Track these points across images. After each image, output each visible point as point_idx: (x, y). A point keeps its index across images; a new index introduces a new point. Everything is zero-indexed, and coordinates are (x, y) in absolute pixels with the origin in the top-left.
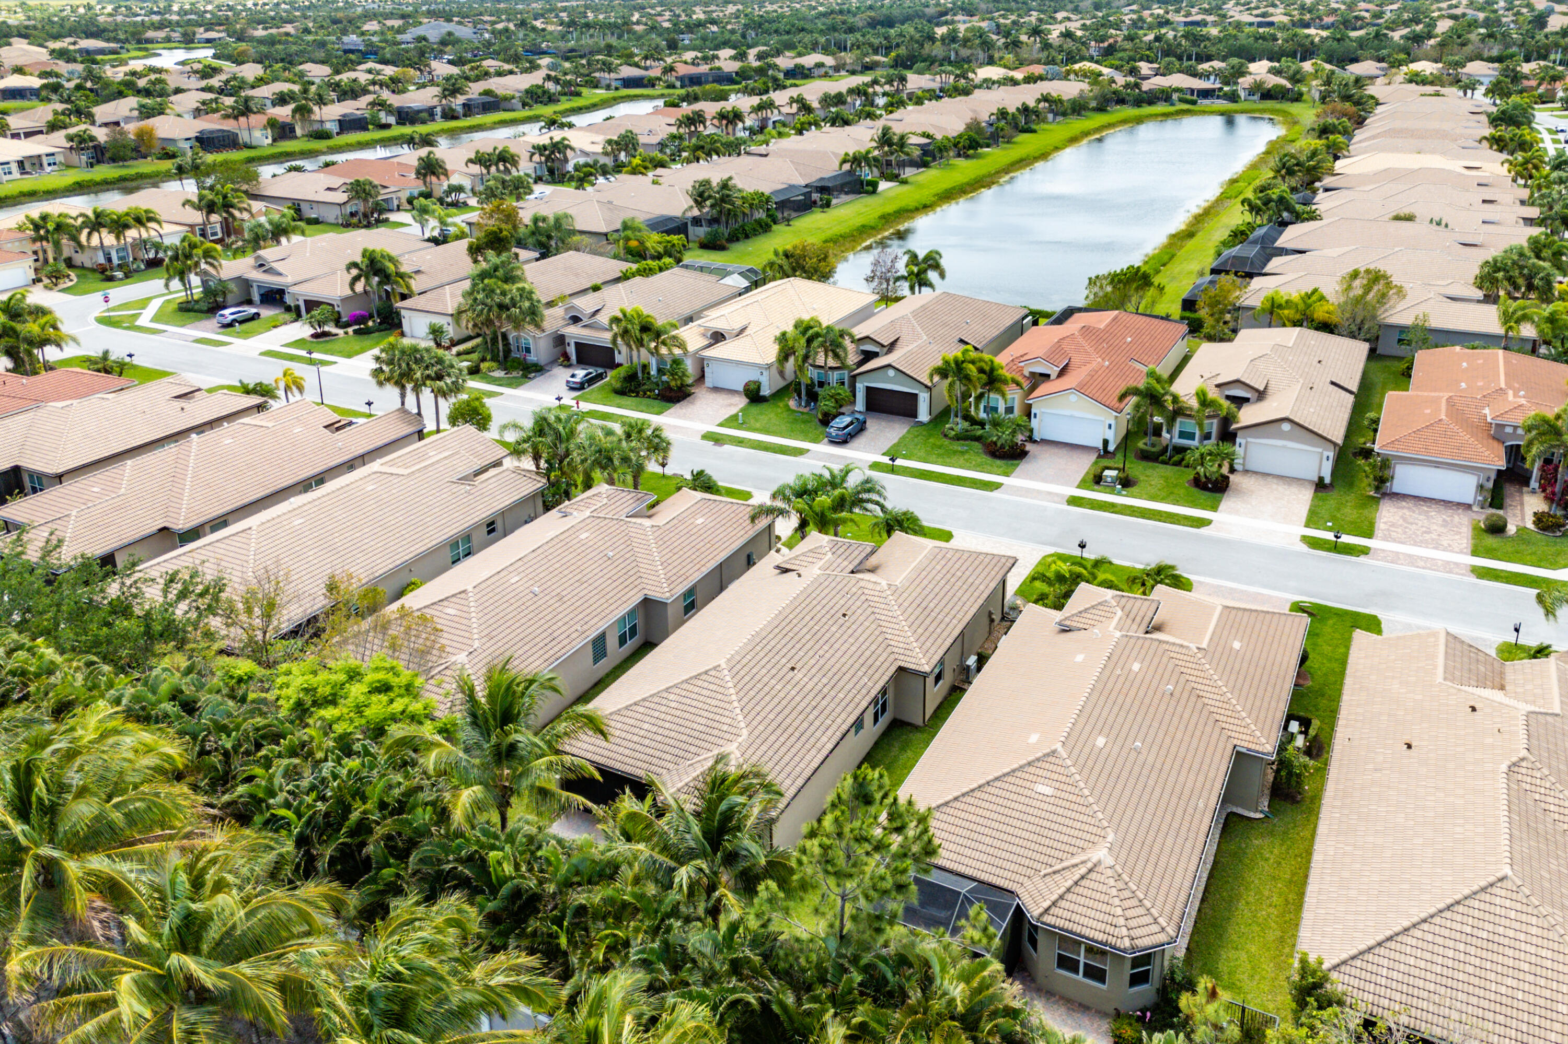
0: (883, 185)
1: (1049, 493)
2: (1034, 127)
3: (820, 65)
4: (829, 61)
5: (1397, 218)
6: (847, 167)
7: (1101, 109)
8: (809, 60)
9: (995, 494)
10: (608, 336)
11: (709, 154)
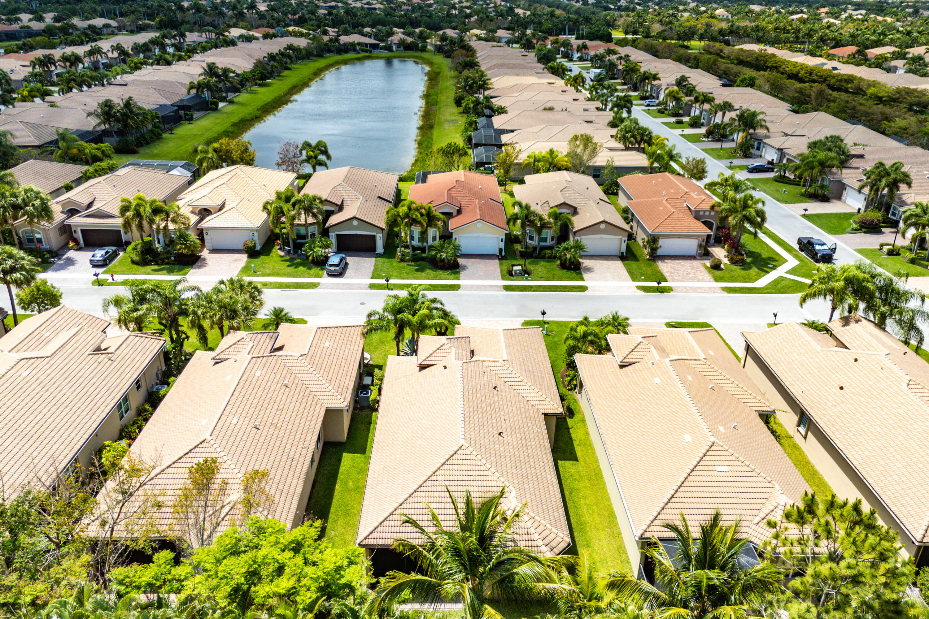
0: (221, 105)
1: (491, 286)
2: (290, 66)
3: (107, 26)
4: (113, 23)
5: (545, 109)
6: (194, 91)
7: (320, 56)
8: (99, 22)
9: (459, 292)
10: (119, 221)
11: (80, 86)
